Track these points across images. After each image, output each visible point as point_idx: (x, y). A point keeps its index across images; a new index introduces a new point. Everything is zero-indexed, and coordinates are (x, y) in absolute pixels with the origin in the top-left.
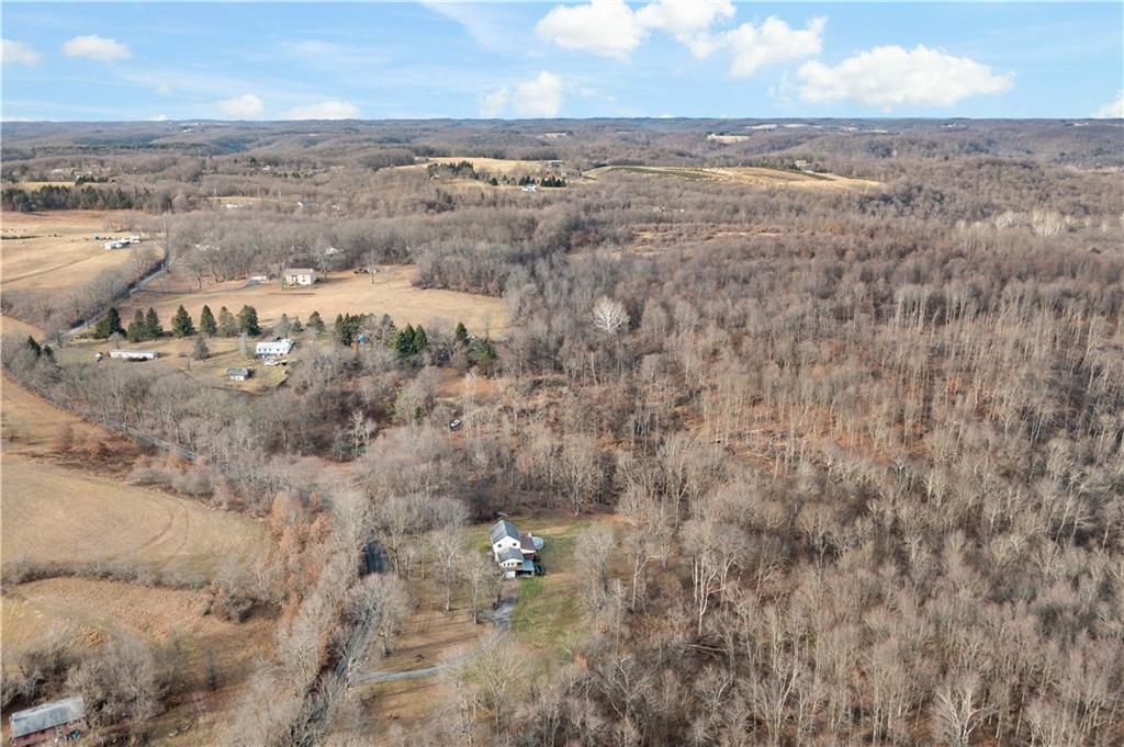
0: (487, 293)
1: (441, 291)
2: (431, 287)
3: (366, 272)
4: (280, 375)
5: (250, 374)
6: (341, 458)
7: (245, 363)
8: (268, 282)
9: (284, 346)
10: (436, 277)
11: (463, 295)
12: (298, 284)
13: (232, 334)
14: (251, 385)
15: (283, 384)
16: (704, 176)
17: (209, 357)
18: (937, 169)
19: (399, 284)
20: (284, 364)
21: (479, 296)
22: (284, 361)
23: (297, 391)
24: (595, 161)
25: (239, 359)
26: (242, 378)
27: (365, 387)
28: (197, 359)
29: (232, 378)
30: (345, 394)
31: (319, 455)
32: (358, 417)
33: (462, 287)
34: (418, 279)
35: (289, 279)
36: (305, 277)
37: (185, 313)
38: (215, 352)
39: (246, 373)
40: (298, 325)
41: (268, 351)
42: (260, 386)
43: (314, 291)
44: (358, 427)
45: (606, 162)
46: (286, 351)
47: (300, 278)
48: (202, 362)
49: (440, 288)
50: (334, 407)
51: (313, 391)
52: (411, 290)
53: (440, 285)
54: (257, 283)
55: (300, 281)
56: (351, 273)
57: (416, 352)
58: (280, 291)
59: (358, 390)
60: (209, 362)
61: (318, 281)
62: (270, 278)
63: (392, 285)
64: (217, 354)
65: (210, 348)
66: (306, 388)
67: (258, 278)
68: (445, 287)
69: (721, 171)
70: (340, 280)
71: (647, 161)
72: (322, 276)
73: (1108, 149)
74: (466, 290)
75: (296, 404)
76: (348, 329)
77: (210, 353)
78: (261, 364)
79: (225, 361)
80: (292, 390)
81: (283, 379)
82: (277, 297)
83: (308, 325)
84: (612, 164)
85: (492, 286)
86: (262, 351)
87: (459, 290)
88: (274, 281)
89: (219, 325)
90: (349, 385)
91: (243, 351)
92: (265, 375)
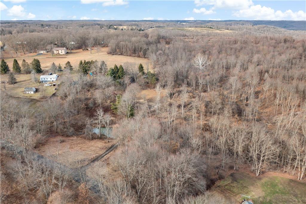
0: (139, 56)
1: (120, 55)
2: (116, 54)
3: (88, 50)
4: (52, 90)
5: (37, 91)
6: (91, 137)
7: (34, 85)
8: (46, 53)
9: (54, 77)
10: (118, 50)
11: (130, 57)
12: (59, 54)
13: (28, 72)
14: (37, 96)
15: (54, 95)
16: (185, 30)
17: (16, 83)
18: (252, 28)
19: (102, 54)
20: (54, 85)
21: (136, 58)
22: (54, 84)
23: (62, 98)
24: (150, 26)
25: (31, 83)
26: (32, 93)
27: (98, 95)
28: (10, 84)
29: (27, 92)
30: (87, 99)
31: (77, 135)
32: (100, 112)
33: (129, 54)
34: (110, 51)
35: (55, 52)
36: (62, 51)
37: (5, 63)
38: (20, 80)
39: (35, 90)
40: (60, 67)
41: (46, 80)
42: (42, 96)
43: (66, 56)
44: (100, 118)
45: (154, 26)
46: (55, 79)
47: (60, 51)
48: (12, 85)
49: (119, 55)
50: (82, 107)
51: (70, 98)
52: (108, 55)
53: (119, 53)
54: (42, 54)
55: (60, 53)
56: (81, 50)
57: (120, 78)
58: (51, 56)
59: (94, 97)
60: (16, 85)
61: (67, 53)
62: (48, 52)
63: (100, 54)
64: (20, 82)
65: (17, 78)
66: (66, 96)
67: (42, 52)
68: (121, 54)
69: (190, 28)
70: (77, 52)
71: (166, 27)
72: (69, 51)
73: (287, 26)
74: (130, 56)
75: (62, 105)
76: (85, 68)
77: (17, 81)
78: (43, 86)
79: (24, 85)
80: (59, 98)
81: (54, 92)
82: (50, 59)
83: (65, 68)
84: (156, 27)
85: (141, 53)
86: (43, 80)
87: (127, 55)
88: (48, 53)
89: (22, 68)
90: (89, 95)
91: (33, 80)
92: (45, 90)
